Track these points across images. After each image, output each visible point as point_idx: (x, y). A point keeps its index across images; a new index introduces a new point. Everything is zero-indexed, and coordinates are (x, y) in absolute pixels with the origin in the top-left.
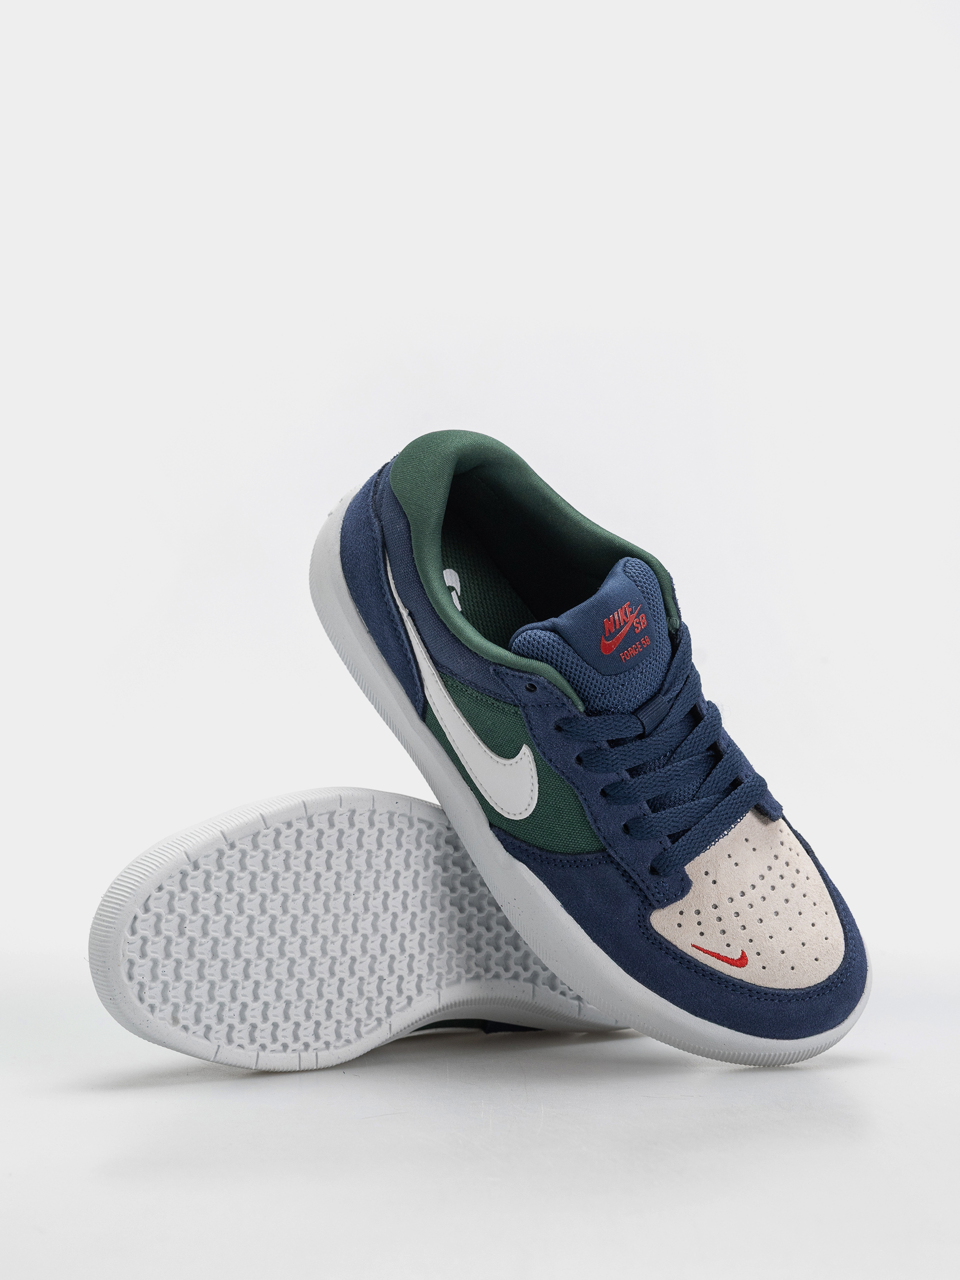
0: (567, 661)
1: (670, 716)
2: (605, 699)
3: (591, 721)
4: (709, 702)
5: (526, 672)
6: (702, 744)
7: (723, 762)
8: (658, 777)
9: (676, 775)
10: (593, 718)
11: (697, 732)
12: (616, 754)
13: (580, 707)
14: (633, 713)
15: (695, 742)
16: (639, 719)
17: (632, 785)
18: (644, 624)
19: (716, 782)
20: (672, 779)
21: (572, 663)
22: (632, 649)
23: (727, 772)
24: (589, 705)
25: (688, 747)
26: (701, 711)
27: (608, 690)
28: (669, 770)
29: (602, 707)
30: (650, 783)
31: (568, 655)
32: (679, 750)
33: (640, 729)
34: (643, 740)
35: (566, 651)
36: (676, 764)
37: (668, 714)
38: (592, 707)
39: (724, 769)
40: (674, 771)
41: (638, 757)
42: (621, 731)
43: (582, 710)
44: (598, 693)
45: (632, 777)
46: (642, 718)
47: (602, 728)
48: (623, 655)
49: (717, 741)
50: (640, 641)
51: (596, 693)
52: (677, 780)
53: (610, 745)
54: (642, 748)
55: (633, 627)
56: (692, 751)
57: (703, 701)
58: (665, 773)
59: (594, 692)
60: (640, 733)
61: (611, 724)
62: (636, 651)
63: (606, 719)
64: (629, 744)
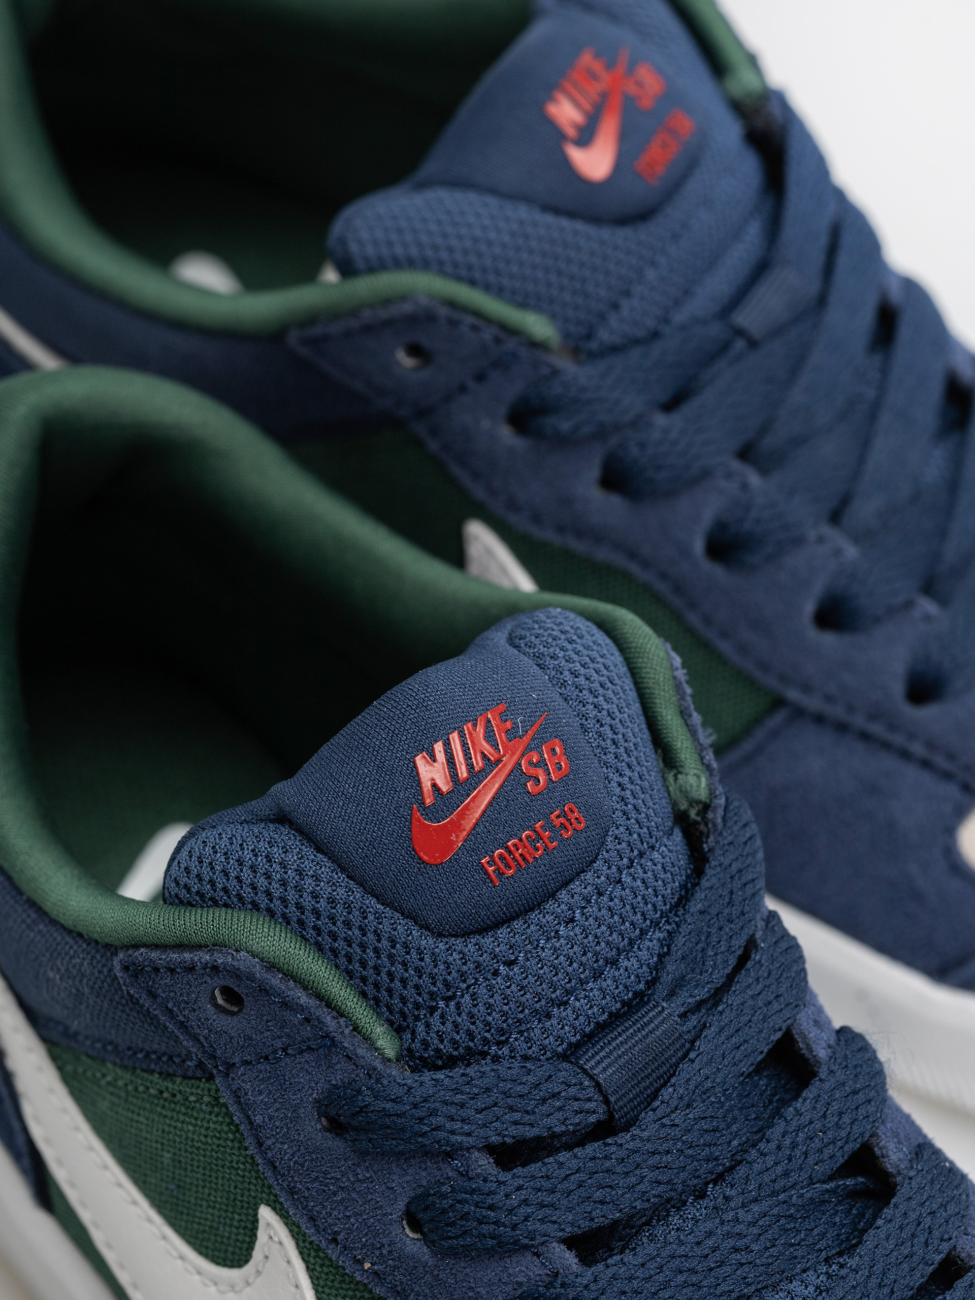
0: (315, 896)
1: (693, 1061)
2: (459, 1015)
3: (422, 1084)
4: (844, 1032)
5: (200, 947)
6: (820, 1151)
7: (896, 1206)
8: (673, 1257)
9: (737, 1250)
10: (427, 1076)
11: (799, 1113)
12: (519, 1188)
13: (380, 1043)
14: (564, 1057)
15: (794, 1145)
16: (585, 1071)
17: (586, 1287)
18: (560, 769)
19: (878, 1268)
20: (722, 1264)
21: (332, 901)
22: (520, 844)
23: (913, 1235)
24: (413, 1041)
25: (770, 1161)
26: (811, 1051)
27: (464, 981)
28: (710, 1234)
29: (454, 1042)
30: (648, 1279)
31: (316, 878)
32: (742, 1171)
33: (591, 1105)
34: (609, 1141)
35: (309, 867)
36: (732, 1214)
37: (686, 1055)
38: (426, 1044)
39: (901, 1228)
40: (728, 1235)
41: (598, 1195)
42: (527, 1112)
43: (390, 1053)
44: (432, 995)
45: (586, 1259)
46: (593, 1068)
47: (462, 1105)
48: (492, 862)
49: (873, 1140)
50: (547, 817)
51: (426, 996)
52: (742, 1264)
53: (498, 1163)
54: (608, 1164)
55: (517, 776)
56: (786, 1174)
57: (820, 1021)
58: (698, 1243)
59: (419, 994)
60: (592, 1119)
61: (488, 1090)
62: (537, 849)
63: (472, 1074)
64: (563, 1156)
